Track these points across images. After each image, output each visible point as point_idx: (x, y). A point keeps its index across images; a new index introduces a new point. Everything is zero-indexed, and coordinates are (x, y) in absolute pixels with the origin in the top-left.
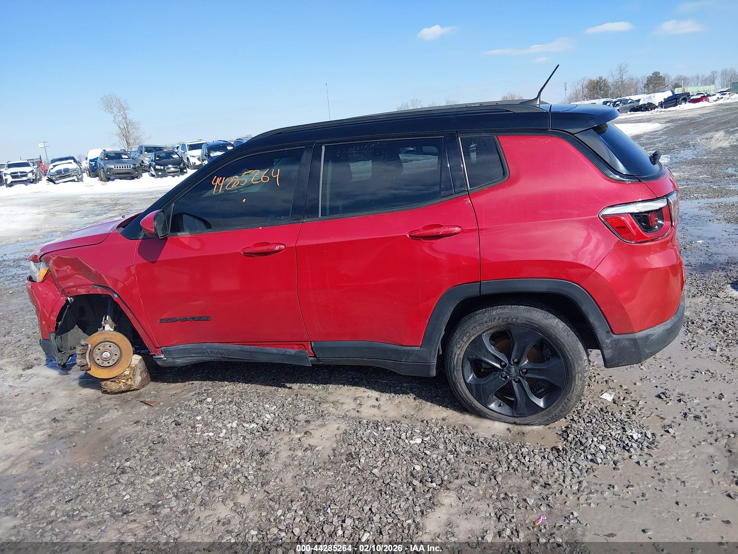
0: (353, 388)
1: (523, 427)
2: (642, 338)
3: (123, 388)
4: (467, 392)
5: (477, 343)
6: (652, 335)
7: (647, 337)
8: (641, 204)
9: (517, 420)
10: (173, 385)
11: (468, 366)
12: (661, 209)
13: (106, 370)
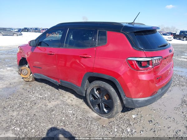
0: (71, 94)
1: (102, 117)
2: (135, 101)
3: (27, 81)
4: (90, 103)
5: (93, 90)
6: (139, 101)
7: (137, 101)
8: (144, 58)
9: (100, 115)
10: (39, 83)
11: (91, 96)
12: (149, 61)
13: (24, 76)
